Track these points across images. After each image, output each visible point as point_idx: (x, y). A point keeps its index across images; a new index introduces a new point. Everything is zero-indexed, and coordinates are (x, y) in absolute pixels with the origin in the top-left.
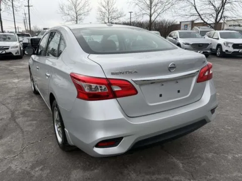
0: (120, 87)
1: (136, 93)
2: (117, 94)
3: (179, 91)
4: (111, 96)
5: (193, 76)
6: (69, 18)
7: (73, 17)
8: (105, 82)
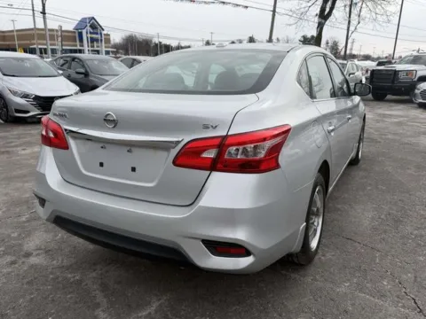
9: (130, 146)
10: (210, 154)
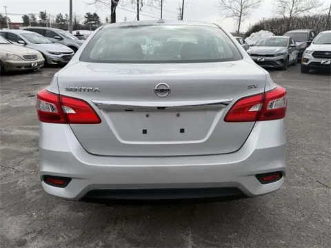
0: (74, 109)
1: (99, 121)
2: (71, 118)
3: (182, 131)
4: (62, 120)
5: (218, 109)
6: (231, 13)
7: (235, 11)
8: (56, 99)
9: (178, 111)
10: (256, 109)
